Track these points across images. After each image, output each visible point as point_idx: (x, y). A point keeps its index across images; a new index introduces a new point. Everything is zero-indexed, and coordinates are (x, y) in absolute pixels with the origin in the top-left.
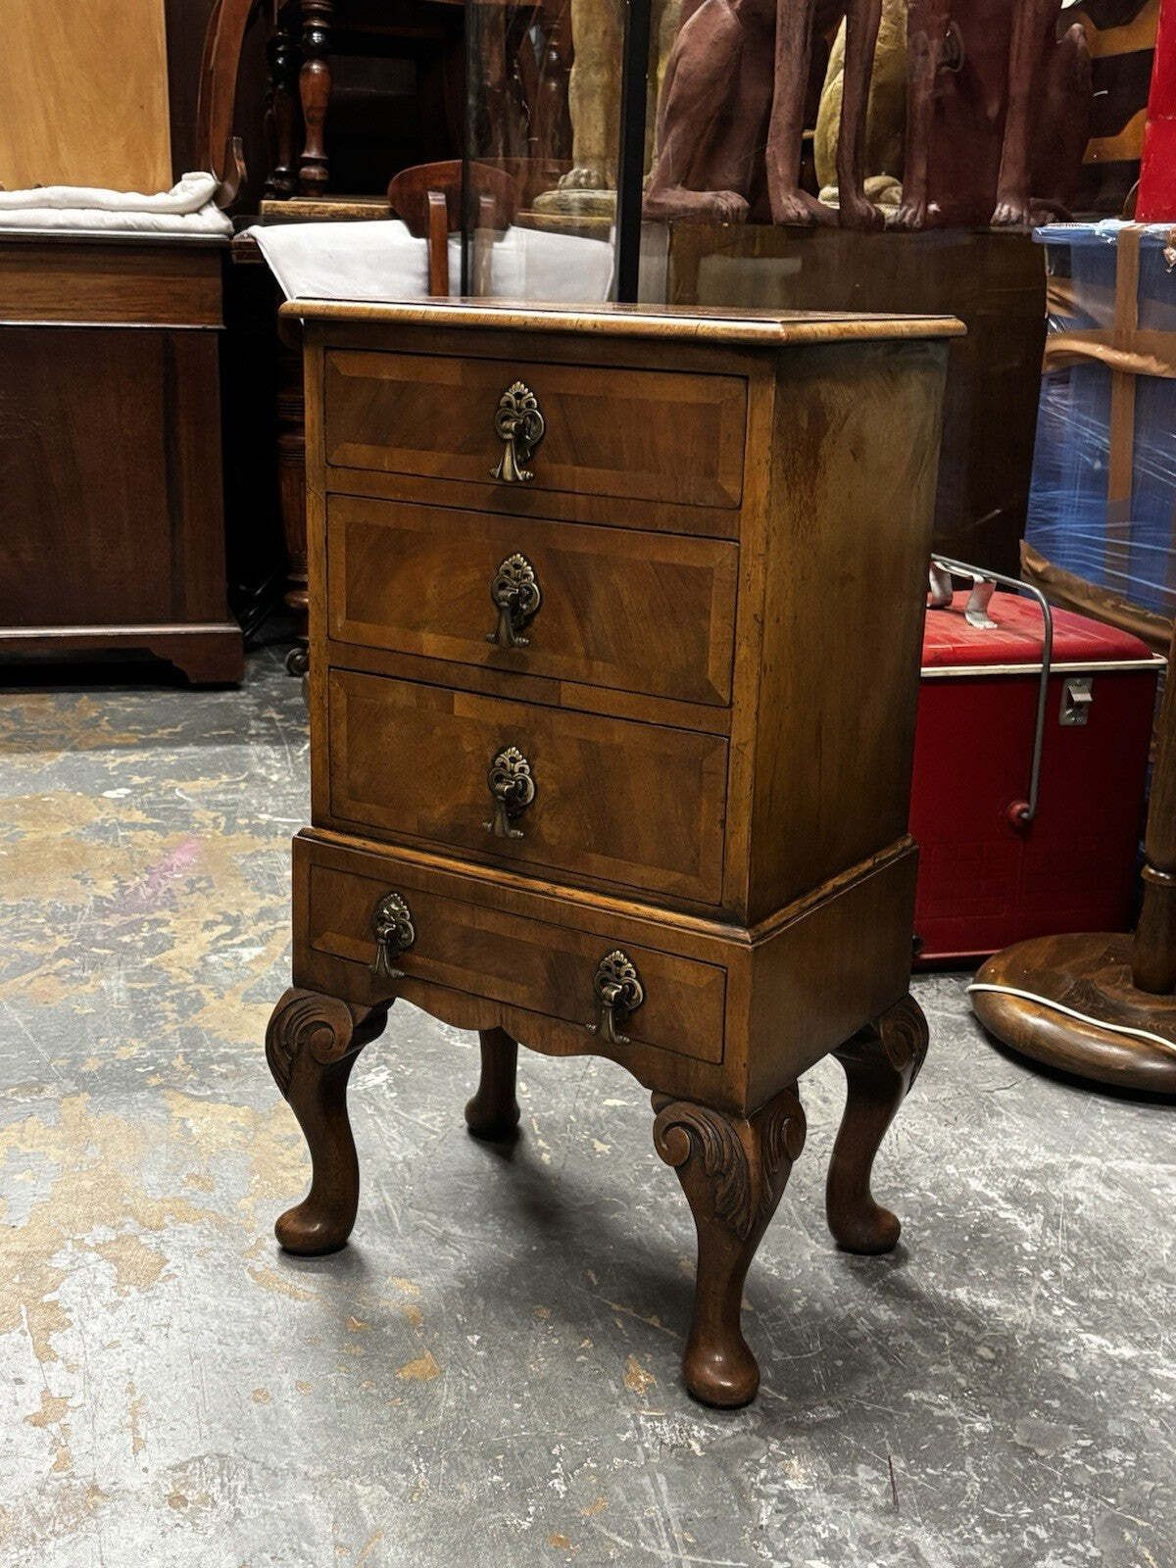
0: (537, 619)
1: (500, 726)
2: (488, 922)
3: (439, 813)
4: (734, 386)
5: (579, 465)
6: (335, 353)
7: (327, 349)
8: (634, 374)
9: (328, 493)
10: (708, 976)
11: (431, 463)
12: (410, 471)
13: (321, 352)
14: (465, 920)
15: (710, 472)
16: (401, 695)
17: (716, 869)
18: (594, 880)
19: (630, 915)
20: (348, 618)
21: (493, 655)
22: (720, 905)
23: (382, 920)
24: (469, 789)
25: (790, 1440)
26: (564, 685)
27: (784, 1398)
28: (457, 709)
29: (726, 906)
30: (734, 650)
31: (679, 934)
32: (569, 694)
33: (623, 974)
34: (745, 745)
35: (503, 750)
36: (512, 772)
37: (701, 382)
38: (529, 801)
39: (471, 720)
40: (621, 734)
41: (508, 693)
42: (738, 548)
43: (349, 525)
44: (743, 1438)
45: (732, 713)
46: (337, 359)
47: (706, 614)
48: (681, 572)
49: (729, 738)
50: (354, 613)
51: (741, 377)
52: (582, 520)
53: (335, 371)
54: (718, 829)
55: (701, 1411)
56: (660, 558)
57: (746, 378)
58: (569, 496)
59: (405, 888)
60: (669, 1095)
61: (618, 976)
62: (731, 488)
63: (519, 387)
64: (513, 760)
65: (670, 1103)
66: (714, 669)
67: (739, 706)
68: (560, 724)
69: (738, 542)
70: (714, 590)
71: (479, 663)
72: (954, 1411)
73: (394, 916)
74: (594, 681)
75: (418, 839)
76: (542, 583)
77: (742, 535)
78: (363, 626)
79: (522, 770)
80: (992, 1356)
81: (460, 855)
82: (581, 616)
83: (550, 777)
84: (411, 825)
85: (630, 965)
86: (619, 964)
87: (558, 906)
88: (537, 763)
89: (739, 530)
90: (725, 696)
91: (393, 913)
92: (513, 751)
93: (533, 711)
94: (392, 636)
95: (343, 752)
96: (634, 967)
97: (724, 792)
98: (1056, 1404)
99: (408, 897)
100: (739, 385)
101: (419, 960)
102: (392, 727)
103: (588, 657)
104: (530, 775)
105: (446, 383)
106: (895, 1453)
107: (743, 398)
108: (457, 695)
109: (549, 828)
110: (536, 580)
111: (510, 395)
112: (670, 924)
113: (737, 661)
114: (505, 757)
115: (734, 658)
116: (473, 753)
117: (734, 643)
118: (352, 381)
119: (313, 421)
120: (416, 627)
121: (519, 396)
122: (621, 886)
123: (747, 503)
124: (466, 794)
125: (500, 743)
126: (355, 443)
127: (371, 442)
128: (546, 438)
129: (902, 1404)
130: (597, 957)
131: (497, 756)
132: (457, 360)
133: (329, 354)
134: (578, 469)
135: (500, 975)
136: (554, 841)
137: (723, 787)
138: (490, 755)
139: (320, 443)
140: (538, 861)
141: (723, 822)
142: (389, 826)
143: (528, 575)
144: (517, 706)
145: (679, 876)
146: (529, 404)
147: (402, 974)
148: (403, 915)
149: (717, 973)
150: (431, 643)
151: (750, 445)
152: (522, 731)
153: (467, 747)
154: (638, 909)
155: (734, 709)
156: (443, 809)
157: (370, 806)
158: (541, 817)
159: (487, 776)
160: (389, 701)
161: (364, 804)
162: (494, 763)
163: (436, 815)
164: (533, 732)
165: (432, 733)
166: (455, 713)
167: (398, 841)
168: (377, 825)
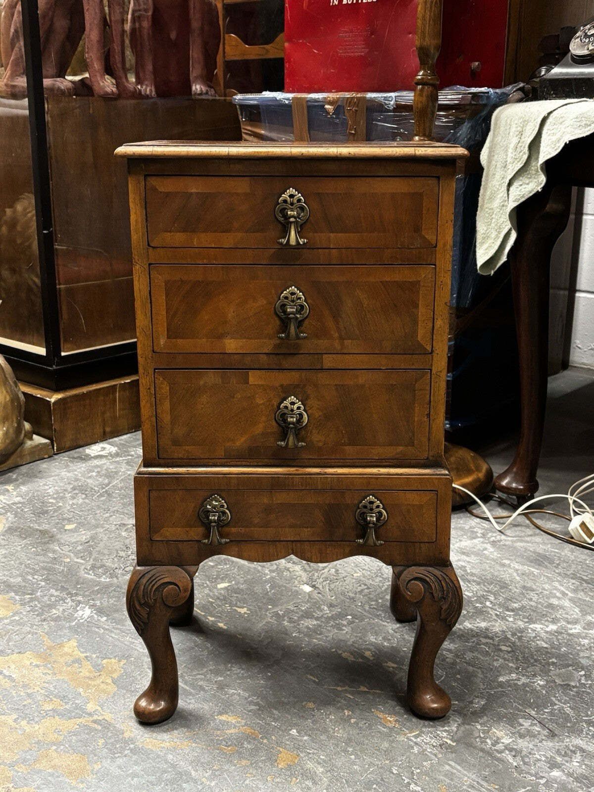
0: (306, 322)
1: (282, 386)
2: (281, 498)
3: (241, 442)
4: (432, 182)
5: (333, 232)
6: (154, 178)
7: (146, 176)
8: (368, 180)
9: (150, 264)
10: (426, 498)
11: (229, 240)
12: (213, 246)
13: (142, 178)
14: (266, 501)
15: (417, 229)
16: (211, 378)
17: (425, 440)
18: (347, 461)
19: (376, 475)
20: (168, 338)
21: (276, 346)
22: (428, 459)
23: (207, 512)
24: (261, 426)
25: (481, 721)
26: (325, 356)
27: (457, 702)
28: (252, 380)
29: (431, 458)
30: (433, 323)
31: (408, 479)
32: (328, 361)
33: (374, 507)
34: (441, 372)
35: (285, 399)
36: (292, 410)
37: (411, 181)
38: (304, 424)
39: (262, 385)
40: (363, 378)
41: (287, 366)
42: (435, 268)
43: (166, 283)
44: (462, 728)
45: (432, 356)
46: (154, 182)
47: (416, 306)
48: (400, 285)
49: (431, 370)
50: (173, 333)
51: (435, 177)
52: (334, 263)
53: (154, 189)
54: (425, 419)
55: (431, 723)
56: (387, 279)
57: (438, 178)
58: (327, 251)
59: (221, 490)
60: (404, 566)
61: (372, 509)
62: (431, 237)
63: (292, 191)
64: (293, 403)
65: (405, 570)
66: (422, 333)
67: (437, 352)
68: (323, 379)
69: (435, 265)
70: (421, 292)
71: (267, 352)
72: (524, 680)
73: (215, 509)
74: (345, 351)
75: (225, 460)
76: (309, 301)
77: (437, 261)
78: (180, 341)
79: (299, 408)
80: (510, 649)
81: (256, 464)
82: (336, 316)
83: (318, 409)
84: (221, 453)
85: (378, 502)
86: (372, 503)
87: (329, 479)
88: (309, 402)
89: (435, 259)
90: (429, 348)
91: (214, 507)
92: (293, 398)
93: (304, 374)
94: (202, 344)
95: (167, 418)
96: (381, 503)
97: (429, 399)
98: (554, 660)
99: (223, 494)
100: (435, 181)
101: (233, 530)
102: (204, 399)
103: (341, 338)
104: (305, 410)
105: (239, 191)
106: (526, 708)
107: (438, 188)
108: (251, 373)
109: (317, 438)
110: (306, 301)
111: (285, 196)
112: (401, 474)
113: (435, 328)
114: (286, 403)
115: (433, 326)
116: (263, 404)
117: (434, 319)
118: (168, 194)
119: (136, 222)
120: (220, 337)
121: (292, 196)
122: (366, 460)
123: (440, 245)
124: (259, 429)
125: (283, 395)
126: (170, 232)
127: (184, 230)
128: (311, 218)
129: (501, 685)
130: (356, 502)
131: (282, 402)
132: (246, 178)
133: (149, 179)
134: (331, 234)
135: (291, 526)
136: (320, 444)
137: (428, 396)
138: (275, 404)
139: (143, 234)
140: (311, 457)
141: (429, 415)
142: (202, 457)
143: (300, 298)
144: (293, 373)
145: (401, 448)
146: (299, 200)
147: (228, 540)
148: (222, 506)
149: (432, 495)
150: (231, 345)
151: (441, 213)
152: (298, 386)
153: (259, 401)
154: (379, 471)
155: (434, 354)
156: (243, 439)
157: (189, 447)
158: (311, 432)
159: (274, 416)
160: (202, 383)
161: (184, 447)
162: (279, 408)
163: (238, 444)
164: (305, 386)
165: (233, 397)
166: (250, 383)
167: (210, 464)
168: (194, 457)
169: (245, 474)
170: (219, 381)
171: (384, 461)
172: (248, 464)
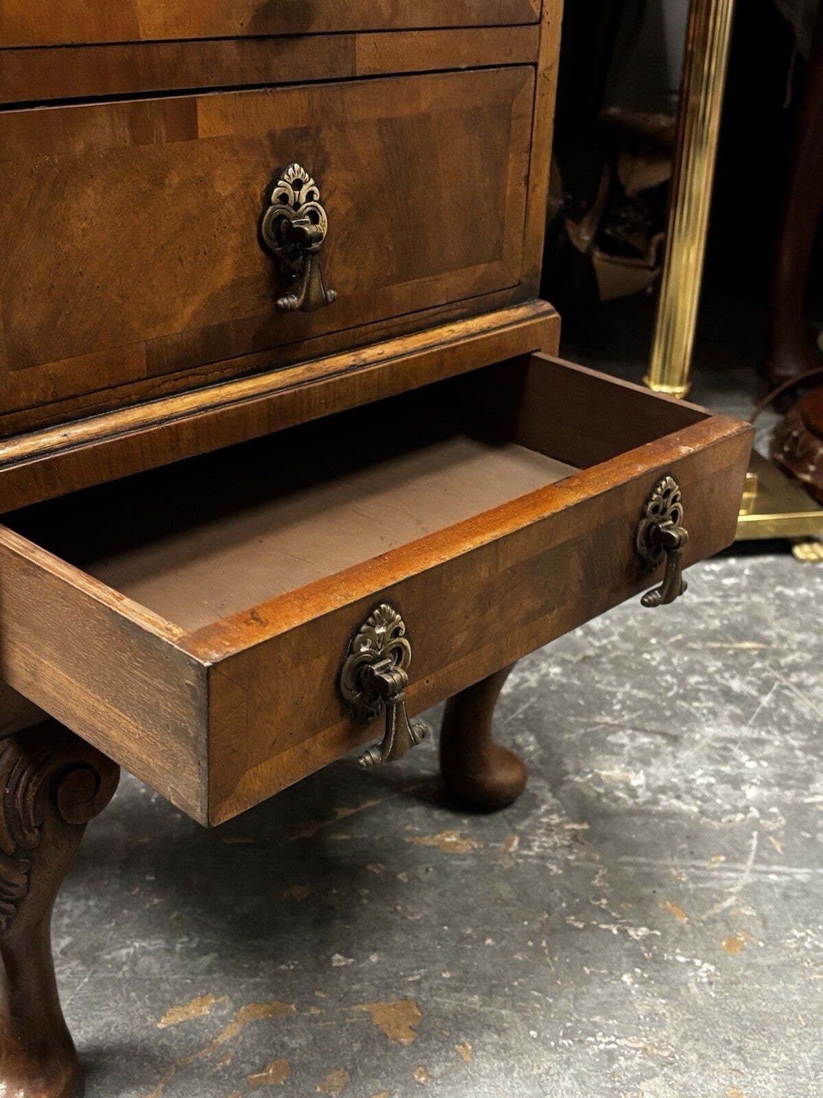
1: (271, 136)
3: (185, 320)
17: (518, 239)
18: (395, 321)
21: (261, 12)
22: (519, 284)
24: (228, 262)
25: (570, 768)
26: (359, 39)
28: (204, 126)
29: (524, 281)
32: (366, 53)
34: (552, 68)
35: (277, 175)
36: (297, 204)
38: (321, 240)
39: (228, 139)
40: (428, 96)
41: (283, 75)
45: (541, 28)
49: (537, 65)
54: (522, 189)
64: (298, 185)
67: (547, 18)
68: (355, 105)
71: (240, 32)
74: (399, 23)
75: (150, 381)
79: (310, 196)
83: (345, 192)
84: (137, 363)
88: (330, 177)
90: (538, 11)
92: (296, 170)
93: (317, 94)
94: (74, 14)
97: (529, 137)
102: (88, 199)
104: (321, 200)
108: (204, 102)
109: (341, 274)
114: (284, 185)
116: (232, 196)
122: (424, 314)
124: (226, 270)
125: (274, 164)
131: (274, 184)
136: (348, 291)
137: (529, 131)
138: (259, 190)
140: (330, 328)
141: (527, 178)
142: (92, 385)
144: (295, 94)
145: (482, 267)
150: (152, 12)
152: (303, 133)
153: (223, 189)
154: (453, 331)
155: (544, 24)
156: (189, 310)
157: (56, 364)
158: (332, 259)
159: (255, 228)
160: (79, 147)
161: (44, 368)
162: (267, 202)
163: (178, 327)
164: (319, 129)
165: (161, 185)
166: (201, 135)
167: (113, 402)
168: (71, 393)
169: (206, 409)
170: (123, 134)
171: (454, 306)
172: (201, 379)
